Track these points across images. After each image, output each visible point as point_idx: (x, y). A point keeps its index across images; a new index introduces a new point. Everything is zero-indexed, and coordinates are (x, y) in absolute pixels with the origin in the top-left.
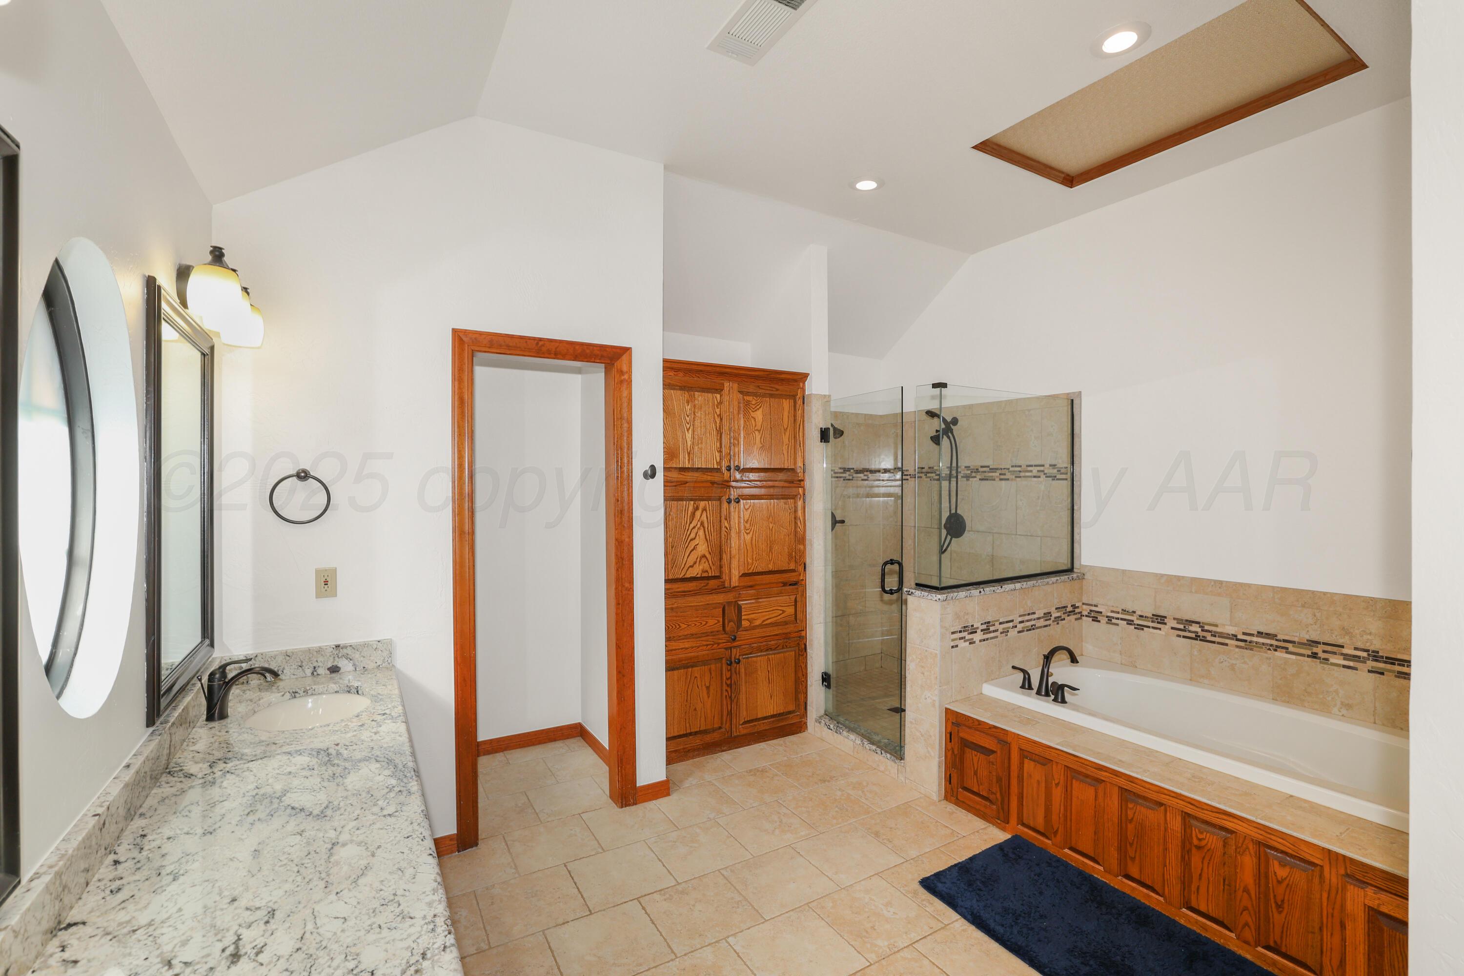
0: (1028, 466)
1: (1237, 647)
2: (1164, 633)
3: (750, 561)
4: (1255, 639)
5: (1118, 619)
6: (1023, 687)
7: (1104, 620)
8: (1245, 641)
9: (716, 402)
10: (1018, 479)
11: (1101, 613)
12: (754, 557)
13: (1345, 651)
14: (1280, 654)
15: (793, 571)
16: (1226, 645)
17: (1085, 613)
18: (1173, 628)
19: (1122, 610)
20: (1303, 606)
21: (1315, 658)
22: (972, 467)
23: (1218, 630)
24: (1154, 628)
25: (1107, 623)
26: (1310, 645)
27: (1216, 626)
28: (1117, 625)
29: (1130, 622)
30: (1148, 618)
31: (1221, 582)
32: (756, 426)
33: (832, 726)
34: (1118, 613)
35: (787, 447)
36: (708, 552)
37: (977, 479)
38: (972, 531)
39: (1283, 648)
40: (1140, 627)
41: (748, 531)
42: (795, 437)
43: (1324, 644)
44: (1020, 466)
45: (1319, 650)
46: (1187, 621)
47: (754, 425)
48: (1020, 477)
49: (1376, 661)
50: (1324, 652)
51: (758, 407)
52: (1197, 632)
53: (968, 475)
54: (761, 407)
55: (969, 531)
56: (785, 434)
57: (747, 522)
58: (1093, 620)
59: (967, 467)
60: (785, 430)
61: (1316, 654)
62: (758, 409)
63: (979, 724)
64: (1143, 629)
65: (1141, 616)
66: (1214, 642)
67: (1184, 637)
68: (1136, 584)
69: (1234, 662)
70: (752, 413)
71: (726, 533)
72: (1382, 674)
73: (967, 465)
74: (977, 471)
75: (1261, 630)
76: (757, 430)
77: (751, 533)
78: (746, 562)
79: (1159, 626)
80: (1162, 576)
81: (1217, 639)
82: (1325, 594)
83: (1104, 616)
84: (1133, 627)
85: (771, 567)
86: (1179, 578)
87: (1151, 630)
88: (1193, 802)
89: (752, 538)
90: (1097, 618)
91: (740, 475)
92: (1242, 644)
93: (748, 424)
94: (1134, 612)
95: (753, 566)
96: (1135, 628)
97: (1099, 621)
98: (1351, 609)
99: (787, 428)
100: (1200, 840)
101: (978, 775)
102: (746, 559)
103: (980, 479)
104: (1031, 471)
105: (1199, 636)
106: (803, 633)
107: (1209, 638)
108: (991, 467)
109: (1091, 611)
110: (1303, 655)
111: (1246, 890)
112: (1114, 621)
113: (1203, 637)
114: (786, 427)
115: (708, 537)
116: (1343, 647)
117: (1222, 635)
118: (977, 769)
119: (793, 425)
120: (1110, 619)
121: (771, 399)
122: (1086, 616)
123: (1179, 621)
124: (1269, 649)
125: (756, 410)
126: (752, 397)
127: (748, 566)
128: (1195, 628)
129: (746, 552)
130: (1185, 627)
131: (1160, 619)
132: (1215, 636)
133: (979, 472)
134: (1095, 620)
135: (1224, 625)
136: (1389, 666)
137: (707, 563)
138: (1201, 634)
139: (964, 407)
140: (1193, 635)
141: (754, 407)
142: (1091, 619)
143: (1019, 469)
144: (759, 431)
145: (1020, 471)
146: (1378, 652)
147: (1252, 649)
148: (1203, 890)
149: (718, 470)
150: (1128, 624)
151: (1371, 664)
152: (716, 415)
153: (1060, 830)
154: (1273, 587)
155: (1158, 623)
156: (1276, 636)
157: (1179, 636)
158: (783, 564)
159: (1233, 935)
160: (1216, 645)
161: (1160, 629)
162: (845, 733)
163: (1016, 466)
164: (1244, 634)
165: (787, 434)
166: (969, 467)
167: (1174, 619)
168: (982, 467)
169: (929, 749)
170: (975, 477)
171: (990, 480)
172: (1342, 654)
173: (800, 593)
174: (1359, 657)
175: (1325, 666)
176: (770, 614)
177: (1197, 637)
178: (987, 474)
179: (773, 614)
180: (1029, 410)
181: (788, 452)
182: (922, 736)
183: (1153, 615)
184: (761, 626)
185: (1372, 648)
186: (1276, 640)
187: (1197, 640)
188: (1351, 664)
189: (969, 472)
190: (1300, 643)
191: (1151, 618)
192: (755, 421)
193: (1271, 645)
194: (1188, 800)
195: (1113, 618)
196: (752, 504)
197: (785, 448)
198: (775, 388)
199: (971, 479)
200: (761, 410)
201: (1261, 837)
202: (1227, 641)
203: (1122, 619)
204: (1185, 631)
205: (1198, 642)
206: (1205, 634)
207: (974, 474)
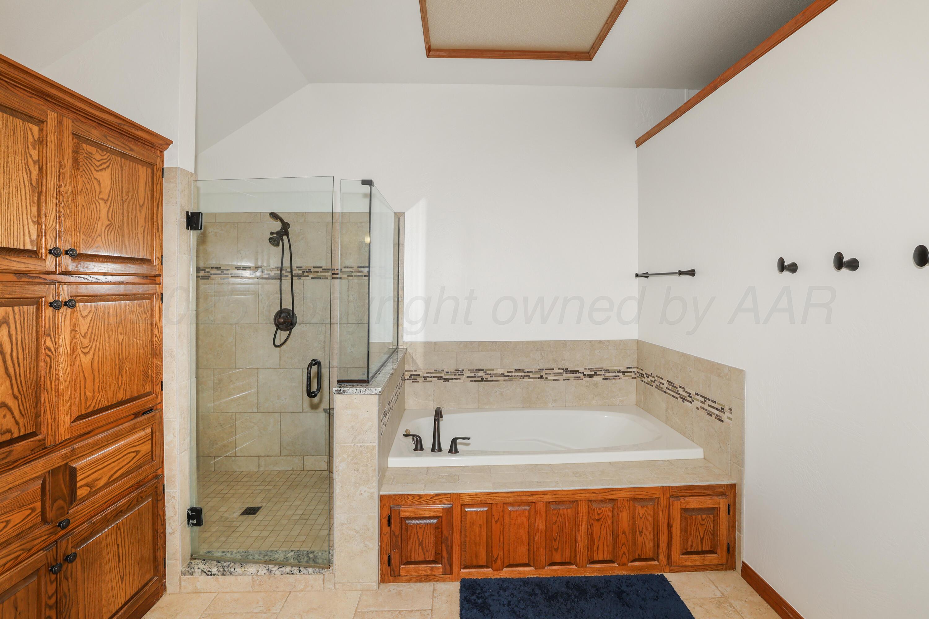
0: (359, 267)
1: (504, 380)
2: (462, 381)
3: (89, 394)
4: (513, 374)
5: (431, 377)
6: (416, 449)
7: (421, 380)
8: (509, 376)
9: (30, 137)
10: (350, 278)
11: (419, 375)
12: (96, 387)
13: (554, 371)
14: (526, 380)
15: (149, 394)
16: (498, 381)
17: (407, 377)
18: (468, 377)
19: (435, 370)
20: (537, 350)
21: (542, 378)
22: (304, 268)
23: (494, 372)
24: (455, 379)
25: (423, 382)
26: (540, 372)
27: (493, 370)
28: (431, 381)
29: (440, 378)
30: (452, 373)
31: (496, 342)
32: (100, 192)
33: (214, 570)
34: (432, 373)
35: (142, 229)
36: (11, 397)
37: (309, 278)
38: (303, 324)
39: (527, 376)
40: (447, 380)
41: (86, 350)
42: (152, 219)
43: (546, 369)
44: (352, 268)
45: (543, 373)
46: (476, 370)
47: (98, 192)
48: (352, 276)
49: (567, 373)
50: (546, 374)
51: (104, 166)
52: (482, 376)
53: (300, 274)
54: (108, 167)
55: (300, 324)
56: (140, 212)
57: (84, 337)
58: (413, 382)
59: (299, 268)
60: (141, 206)
61: (542, 376)
62: (105, 169)
63: (420, 498)
64: (449, 381)
65: (447, 373)
66: (492, 381)
67: (475, 381)
68: (444, 351)
69: (502, 390)
70: (94, 172)
71: (48, 359)
72: (569, 380)
73: (299, 265)
74: (310, 271)
75: (516, 368)
76: (102, 199)
77: (92, 353)
78: (83, 398)
79: (459, 377)
80: (461, 343)
81: (494, 378)
82: (546, 341)
83: (421, 377)
84: (442, 381)
85: (121, 396)
86: (471, 343)
87: (454, 381)
88: (595, 491)
89: (93, 359)
90: (416, 379)
91: (75, 264)
92: (507, 378)
93: (88, 186)
94: (443, 370)
95: (94, 401)
96: (443, 381)
97: (418, 382)
98: (557, 348)
99: (143, 205)
100: (599, 514)
101: (424, 545)
102: (82, 394)
103: (312, 278)
104: (362, 272)
105: (484, 379)
106: (159, 472)
107: (489, 378)
108: (323, 268)
109: (411, 375)
110: (536, 378)
111: (624, 533)
112: (428, 379)
113: (486, 378)
114: (141, 203)
115: (11, 370)
116: (553, 369)
117: (496, 376)
118: (422, 540)
119: (150, 202)
120: (425, 378)
121: (123, 160)
122: (408, 379)
123: (471, 371)
124: (521, 378)
125: (101, 170)
126: (95, 149)
127: (85, 403)
128: (481, 374)
129: (82, 383)
130: (475, 374)
131: (459, 373)
132: (492, 377)
133: (311, 272)
134: (415, 381)
135: (497, 369)
136: (571, 375)
137: (9, 416)
138: (485, 377)
139: (296, 214)
140: (480, 379)
141: (98, 164)
142: (412, 381)
143: (351, 270)
144: (106, 201)
145: (352, 272)
146: (567, 369)
147: (512, 381)
148: (601, 547)
149: (33, 254)
150: (438, 379)
151: (565, 376)
152: (30, 160)
153: (499, 557)
154: (523, 342)
155: (459, 375)
156: (524, 370)
157: (471, 381)
158: (135, 388)
159: (616, 565)
160: (493, 382)
161: (460, 379)
162: (239, 570)
163: (348, 267)
164: (508, 372)
165: (143, 212)
166: (301, 267)
167: (469, 370)
168: (314, 267)
169: (366, 542)
170: (308, 276)
171: (322, 279)
172: (554, 373)
173: (157, 421)
174: (560, 373)
175: (546, 382)
176: (119, 463)
177: (482, 380)
178: (319, 274)
179: (124, 460)
180: (361, 223)
181: (144, 237)
182: (357, 532)
183: (455, 370)
184: (108, 484)
185: (565, 368)
186: (524, 372)
187: (482, 381)
188: (557, 378)
189: (301, 272)
190: (535, 372)
191: (454, 373)
192: (100, 185)
193: (522, 376)
194: (591, 491)
195: (428, 377)
196: (93, 309)
197: (140, 230)
198: (129, 147)
199: (303, 278)
200: (109, 170)
201: (632, 495)
202: (499, 378)
203: (434, 377)
204: (475, 377)
205: (483, 382)
206: (487, 376)
207: (306, 274)
